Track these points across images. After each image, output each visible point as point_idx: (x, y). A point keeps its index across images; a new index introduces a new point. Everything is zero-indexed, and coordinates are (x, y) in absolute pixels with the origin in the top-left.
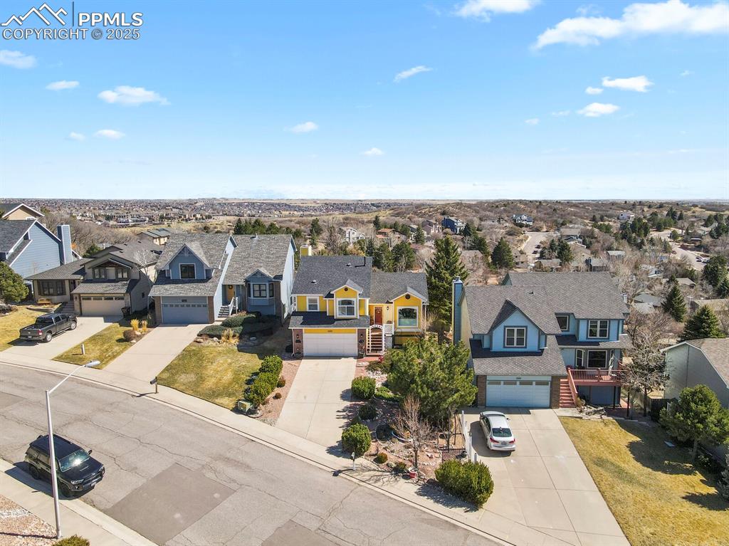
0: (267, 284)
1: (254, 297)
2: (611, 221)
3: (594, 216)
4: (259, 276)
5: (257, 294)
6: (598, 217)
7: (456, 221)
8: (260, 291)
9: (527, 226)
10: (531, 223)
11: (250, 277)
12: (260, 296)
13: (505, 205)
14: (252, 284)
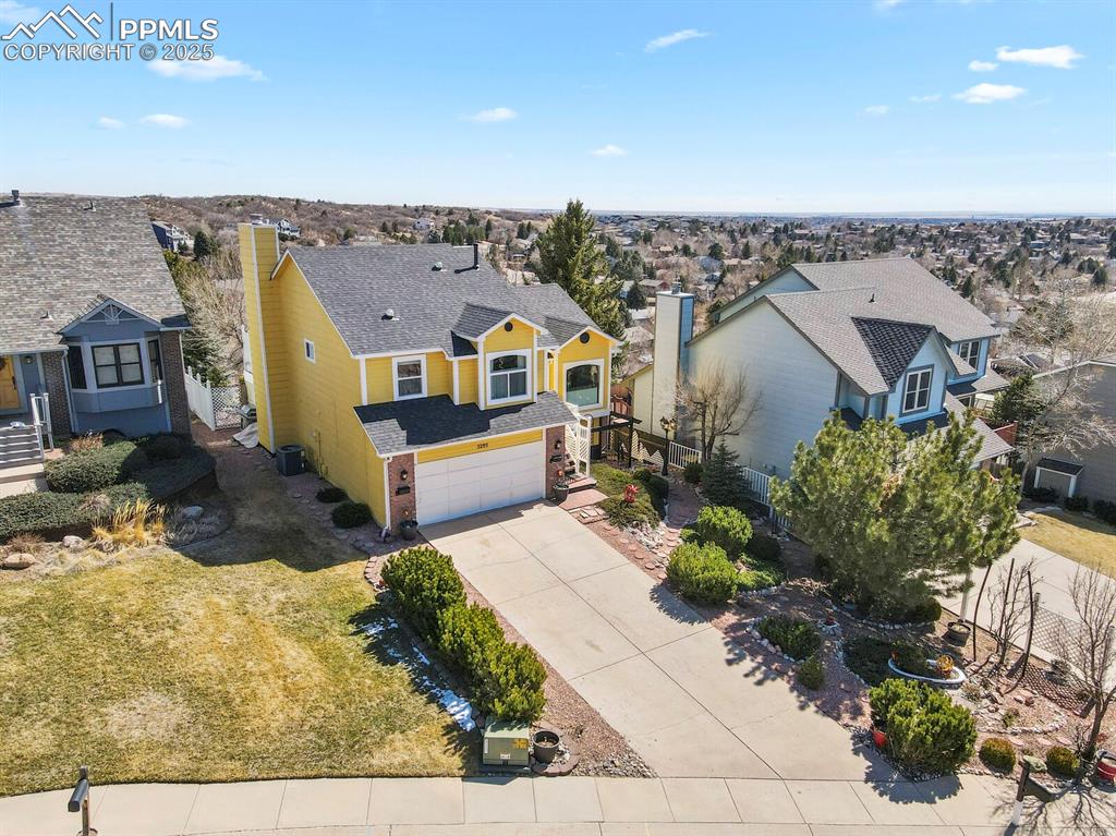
0: (143, 342)
1: (99, 386)
2: (406, 232)
3: (384, 224)
4: (113, 319)
5: (109, 376)
6: (389, 225)
7: (167, 228)
8: (118, 365)
9: (293, 239)
10: (297, 234)
11: (79, 324)
12: (120, 383)
13: (241, 204)
14: (86, 347)
